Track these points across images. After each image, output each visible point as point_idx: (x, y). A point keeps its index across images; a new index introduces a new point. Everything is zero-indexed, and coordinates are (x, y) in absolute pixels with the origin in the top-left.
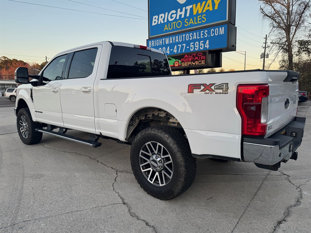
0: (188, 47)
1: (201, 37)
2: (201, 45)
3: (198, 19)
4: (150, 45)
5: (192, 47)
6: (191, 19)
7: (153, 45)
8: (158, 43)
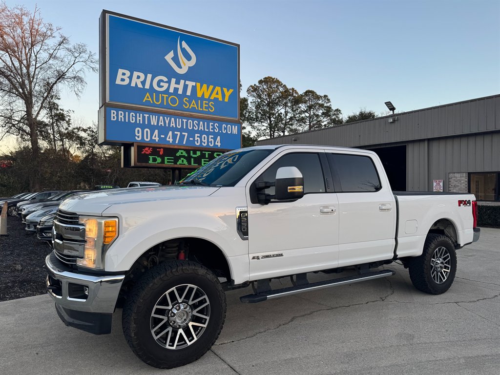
0: (191, 139)
1: (211, 130)
2: (210, 141)
3: (204, 105)
4: (114, 117)
5: (198, 140)
6: (194, 101)
7: (121, 118)
8: (133, 118)
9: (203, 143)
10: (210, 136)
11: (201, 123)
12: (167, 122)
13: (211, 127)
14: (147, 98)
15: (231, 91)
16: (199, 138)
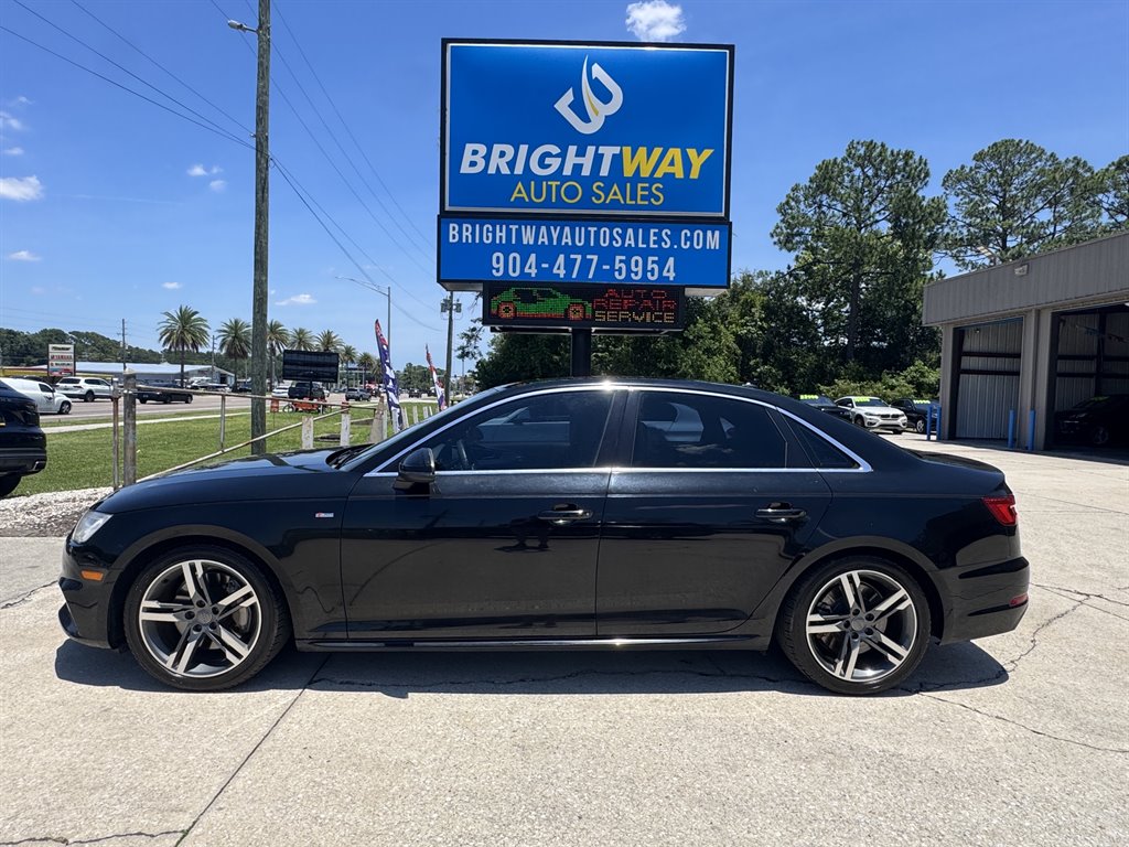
0: (606, 267)
1: (652, 246)
2: (649, 268)
3: (640, 193)
4: (454, 237)
5: (620, 268)
6: (615, 187)
7: (467, 237)
8: (489, 234)
9: (633, 275)
10: (650, 259)
11: (630, 231)
12: (555, 236)
13: (652, 238)
14: (519, 192)
15: (707, 153)
16: (623, 265)
